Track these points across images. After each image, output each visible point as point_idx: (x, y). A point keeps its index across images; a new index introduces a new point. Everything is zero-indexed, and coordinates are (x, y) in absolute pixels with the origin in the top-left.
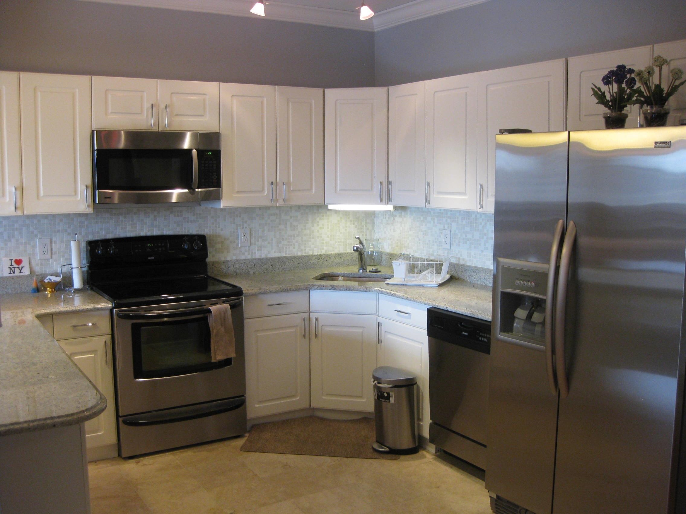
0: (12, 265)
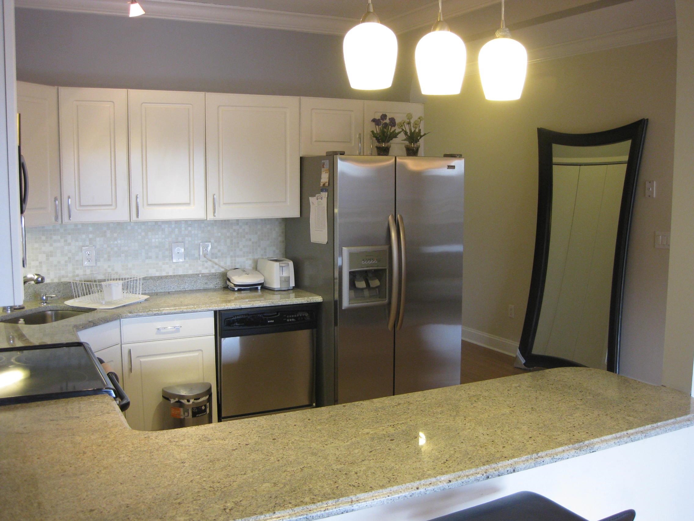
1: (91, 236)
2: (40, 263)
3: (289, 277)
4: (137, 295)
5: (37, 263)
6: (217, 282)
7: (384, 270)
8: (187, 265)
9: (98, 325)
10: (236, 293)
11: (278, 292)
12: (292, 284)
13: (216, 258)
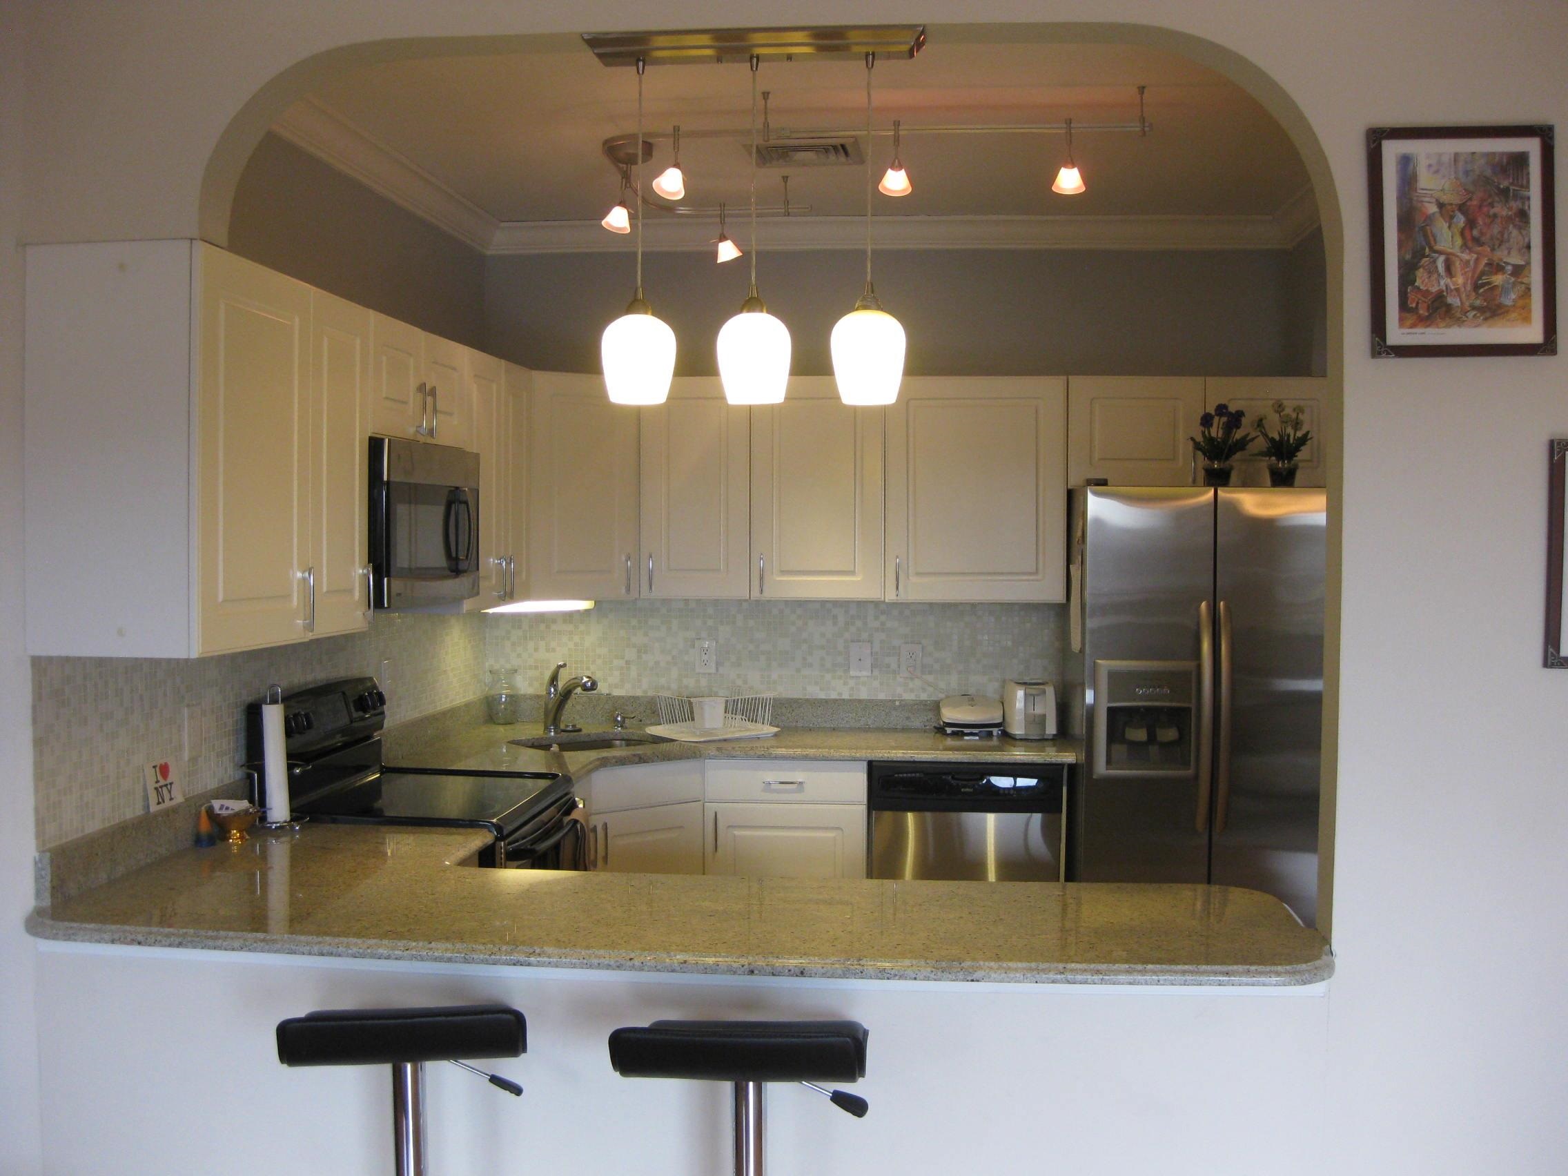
0: (157, 782)
1: (710, 622)
2: (628, 662)
3: (1044, 716)
4: (759, 725)
5: (621, 663)
6: (929, 717)
7: (1188, 710)
8: (876, 684)
9: (648, 762)
10: (949, 739)
11: (1023, 743)
12: (1051, 729)
13: (930, 673)
